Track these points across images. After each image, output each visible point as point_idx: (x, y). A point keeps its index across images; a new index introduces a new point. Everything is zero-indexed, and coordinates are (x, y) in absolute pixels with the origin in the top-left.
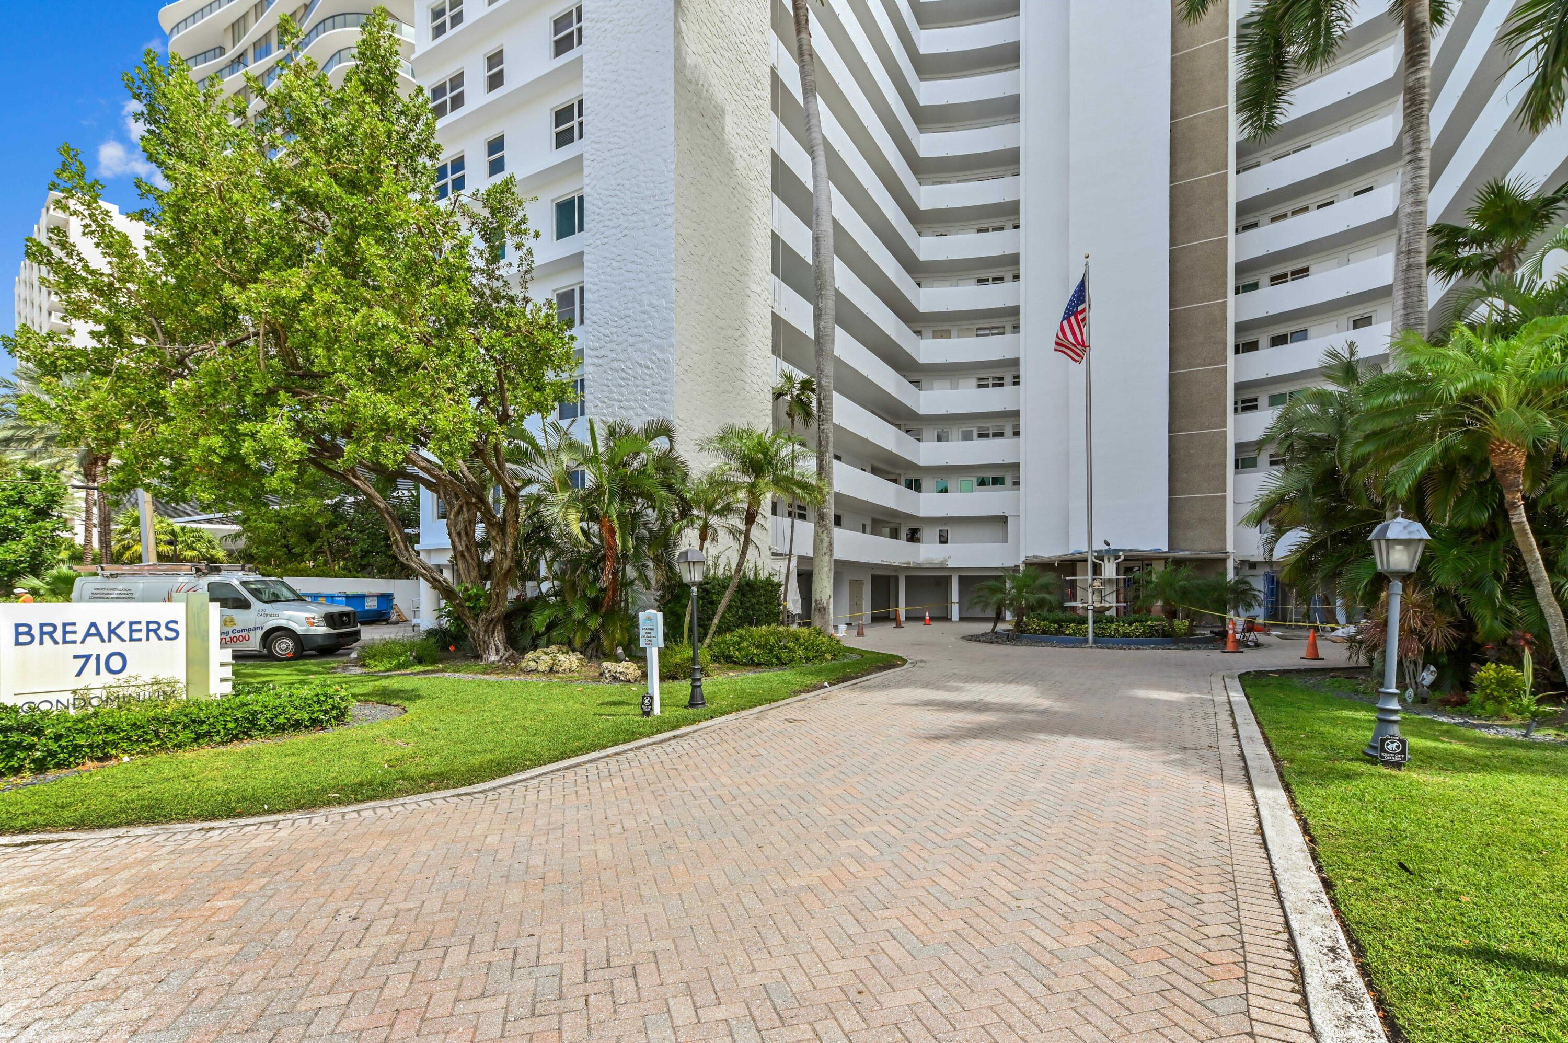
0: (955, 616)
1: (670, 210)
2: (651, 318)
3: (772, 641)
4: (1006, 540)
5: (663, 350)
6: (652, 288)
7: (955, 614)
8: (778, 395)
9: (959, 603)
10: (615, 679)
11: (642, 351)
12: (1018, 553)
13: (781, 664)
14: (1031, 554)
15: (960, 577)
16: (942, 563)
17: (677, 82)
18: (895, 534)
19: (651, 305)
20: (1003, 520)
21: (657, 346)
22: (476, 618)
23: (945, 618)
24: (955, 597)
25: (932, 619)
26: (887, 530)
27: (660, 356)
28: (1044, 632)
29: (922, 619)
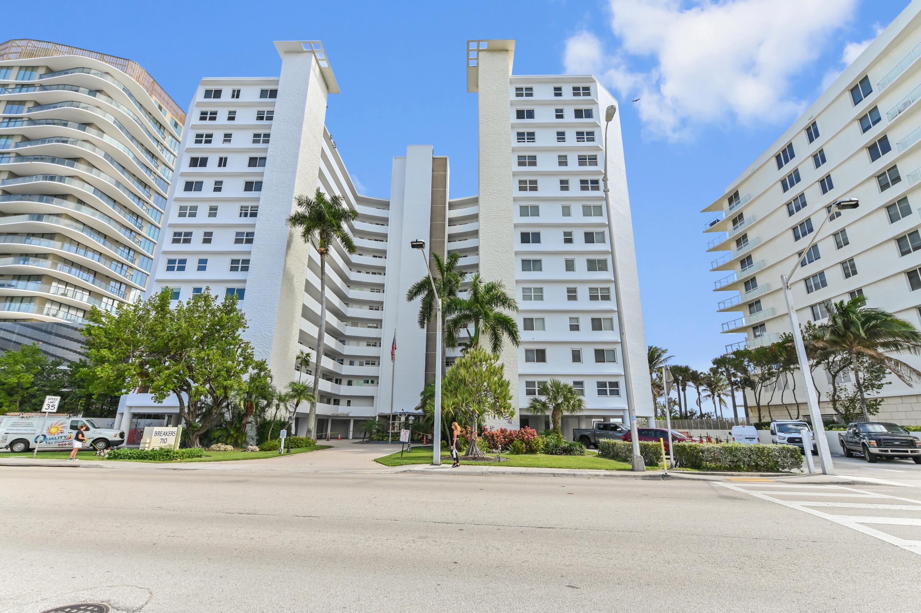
0: (351, 437)
1: (276, 308)
2: (265, 338)
3: (295, 441)
4: (373, 406)
5: (267, 348)
6: (266, 329)
7: (351, 436)
8: (298, 358)
9: (353, 431)
10: (252, 451)
11: (260, 347)
12: (376, 411)
13: (299, 447)
14: (380, 412)
15: (354, 420)
16: (347, 414)
17: (283, 274)
18: (329, 402)
19: (265, 334)
20: (372, 398)
21: (265, 347)
22: (193, 434)
23: (347, 438)
24: (351, 429)
25: (341, 438)
26: (325, 400)
27: (266, 350)
28: (378, 440)
29: (337, 438)
